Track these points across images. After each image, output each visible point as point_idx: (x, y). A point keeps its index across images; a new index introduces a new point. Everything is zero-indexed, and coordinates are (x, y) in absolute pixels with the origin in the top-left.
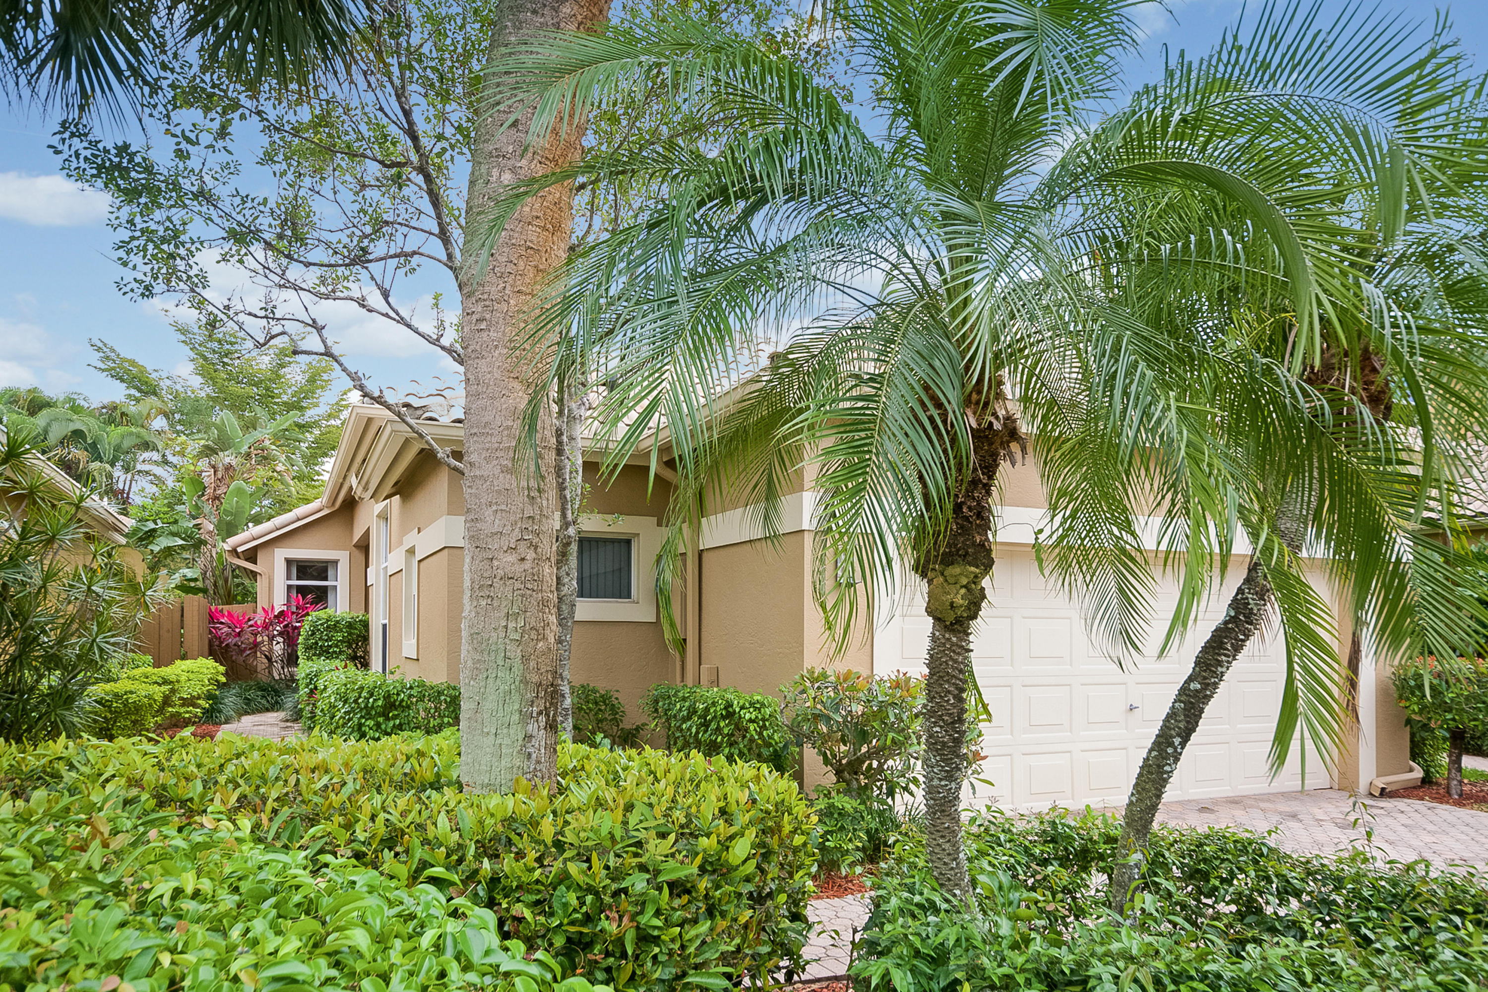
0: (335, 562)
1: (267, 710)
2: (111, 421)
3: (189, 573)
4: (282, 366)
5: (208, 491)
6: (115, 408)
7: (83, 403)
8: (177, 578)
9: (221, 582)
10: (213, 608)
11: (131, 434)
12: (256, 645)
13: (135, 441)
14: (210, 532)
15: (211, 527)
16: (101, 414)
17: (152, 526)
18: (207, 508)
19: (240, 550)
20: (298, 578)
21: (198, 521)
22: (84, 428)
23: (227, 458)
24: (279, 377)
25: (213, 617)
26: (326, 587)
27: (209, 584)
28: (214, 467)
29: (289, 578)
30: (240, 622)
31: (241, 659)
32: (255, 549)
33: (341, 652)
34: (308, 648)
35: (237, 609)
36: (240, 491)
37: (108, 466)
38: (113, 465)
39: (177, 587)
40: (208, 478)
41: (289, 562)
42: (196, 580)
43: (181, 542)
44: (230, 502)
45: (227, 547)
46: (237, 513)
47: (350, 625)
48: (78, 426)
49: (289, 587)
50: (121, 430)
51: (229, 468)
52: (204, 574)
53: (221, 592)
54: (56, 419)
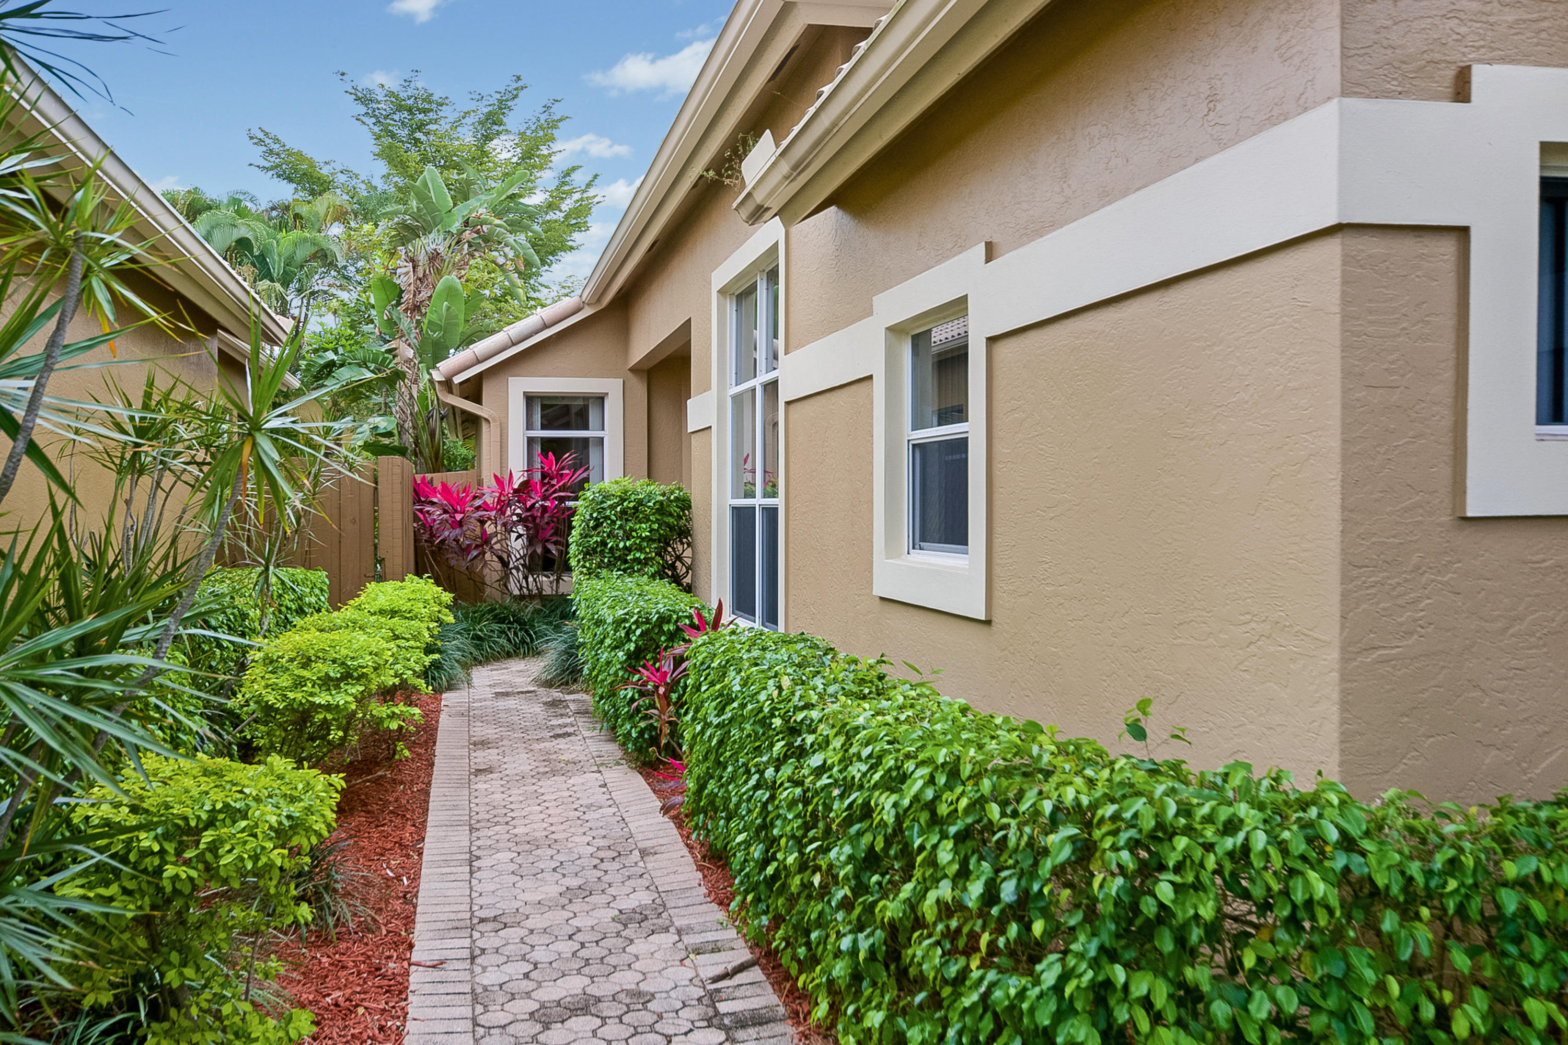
0: (600, 399)
1: (509, 655)
2: (282, 226)
3: (383, 423)
4: (488, 138)
5: (405, 296)
6: (287, 208)
7: (249, 205)
8: (364, 434)
9: (425, 437)
10: (418, 478)
11: (305, 240)
12: (486, 539)
13: (308, 250)
14: (409, 361)
15: (410, 353)
16: (270, 219)
17: (330, 356)
18: (406, 323)
19: (457, 380)
20: (543, 427)
21: (393, 345)
22: (250, 236)
23: (432, 242)
24: (485, 154)
25: (420, 493)
26: (586, 441)
27: (409, 439)
28: (412, 260)
29: (529, 426)
30: (462, 502)
31: (463, 565)
32: (478, 379)
33: (646, 562)
34: (588, 553)
35: (455, 479)
36: (451, 292)
37: (278, 286)
38: (286, 284)
39: (367, 446)
40: (405, 278)
41: (530, 399)
42: (389, 434)
43: (369, 375)
44: (437, 310)
45: (437, 376)
46: (447, 327)
47: (661, 509)
48: (243, 232)
49: (531, 441)
50: (296, 234)
51: (434, 257)
52: (401, 427)
53: (426, 451)
54: (218, 225)
